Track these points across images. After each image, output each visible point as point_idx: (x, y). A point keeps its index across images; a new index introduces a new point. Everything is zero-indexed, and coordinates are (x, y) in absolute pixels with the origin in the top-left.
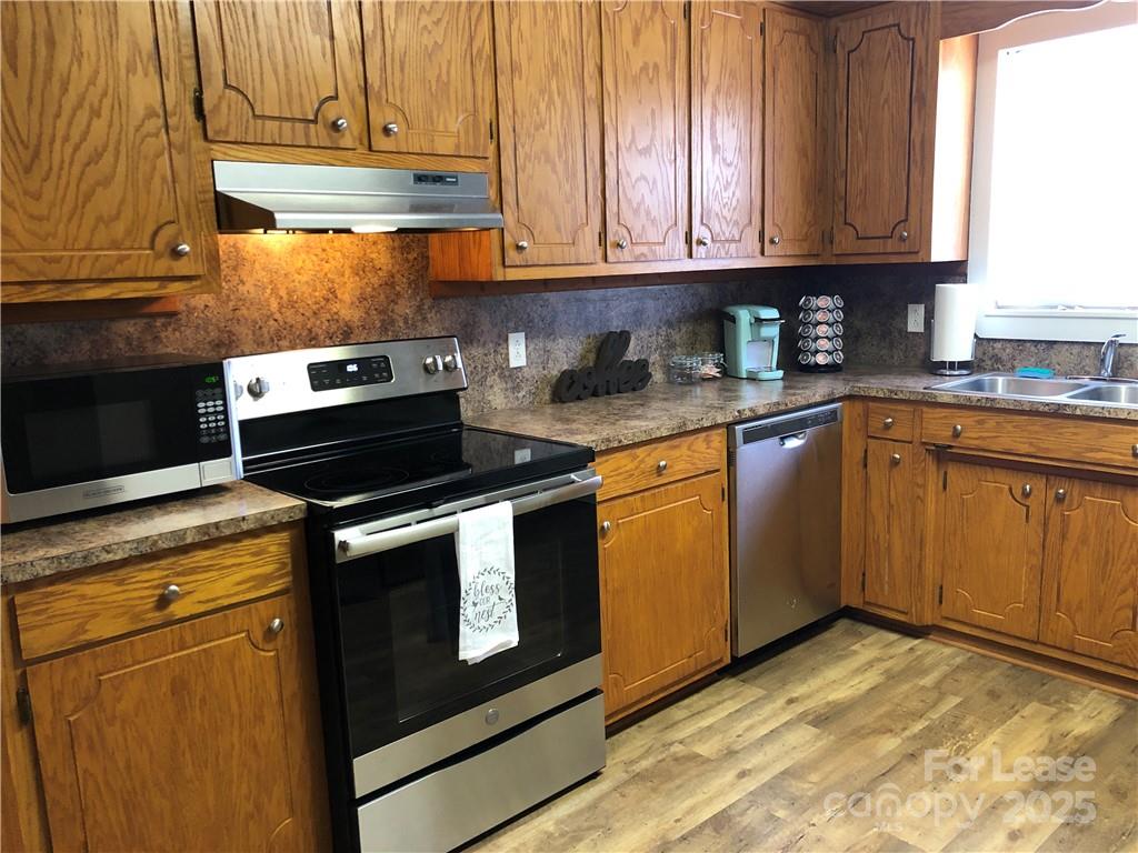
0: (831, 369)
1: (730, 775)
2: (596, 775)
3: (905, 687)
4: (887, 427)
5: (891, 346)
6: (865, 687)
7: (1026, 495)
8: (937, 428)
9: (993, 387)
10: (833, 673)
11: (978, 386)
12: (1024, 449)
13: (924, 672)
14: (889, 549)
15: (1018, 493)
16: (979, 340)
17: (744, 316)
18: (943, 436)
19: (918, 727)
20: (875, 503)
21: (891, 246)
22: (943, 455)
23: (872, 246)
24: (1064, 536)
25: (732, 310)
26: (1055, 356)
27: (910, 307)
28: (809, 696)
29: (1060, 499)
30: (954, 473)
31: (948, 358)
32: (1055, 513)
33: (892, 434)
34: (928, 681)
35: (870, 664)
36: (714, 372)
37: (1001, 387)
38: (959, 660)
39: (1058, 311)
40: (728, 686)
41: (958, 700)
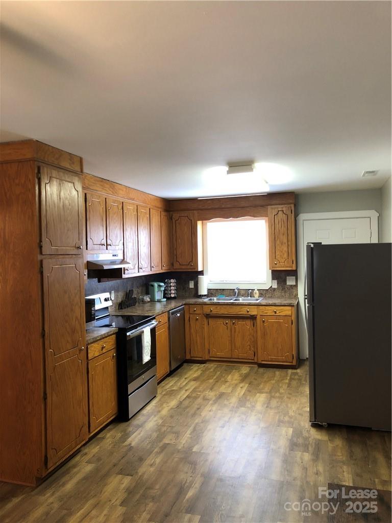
0: (174, 298)
1: (184, 391)
2: (155, 396)
3: (208, 372)
4: (195, 311)
5: (186, 292)
6: (199, 374)
7: (227, 323)
8: (207, 310)
9: (214, 300)
10: (191, 372)
11: (211, 300)
12: (226, 313)
13: (210, 369)
14: (197, 342)
15: (225, 323)
16: (209, 290)
17: (156, 285)
18: (208, 312)
19: (215, 377)
20: (192, 331)
21: (189, 267)
22: (208, 316)
23: (183, 267)
24: (235, 332)
25: (152, 283)
26: (225, 292)
27: (190, 281)
28: (189, 377)
29: (233, 324)
30: (211, 320)
31: (202, 294)
32: (233, 327)
33: (196, 313)
34: (212, 370)
35: (197, 370)
36: (149, 300)
37: (215, 300)
38: (215, 366)
39: (225, 282)
40: (169, 379)
41: (219, 372)
